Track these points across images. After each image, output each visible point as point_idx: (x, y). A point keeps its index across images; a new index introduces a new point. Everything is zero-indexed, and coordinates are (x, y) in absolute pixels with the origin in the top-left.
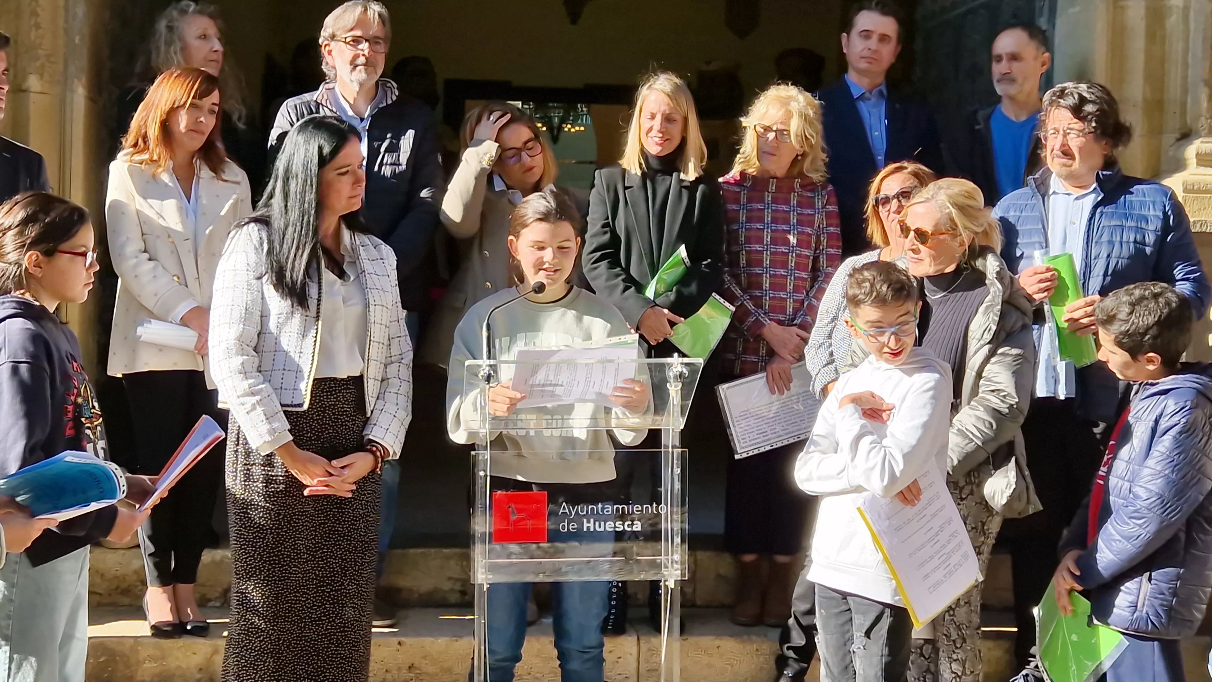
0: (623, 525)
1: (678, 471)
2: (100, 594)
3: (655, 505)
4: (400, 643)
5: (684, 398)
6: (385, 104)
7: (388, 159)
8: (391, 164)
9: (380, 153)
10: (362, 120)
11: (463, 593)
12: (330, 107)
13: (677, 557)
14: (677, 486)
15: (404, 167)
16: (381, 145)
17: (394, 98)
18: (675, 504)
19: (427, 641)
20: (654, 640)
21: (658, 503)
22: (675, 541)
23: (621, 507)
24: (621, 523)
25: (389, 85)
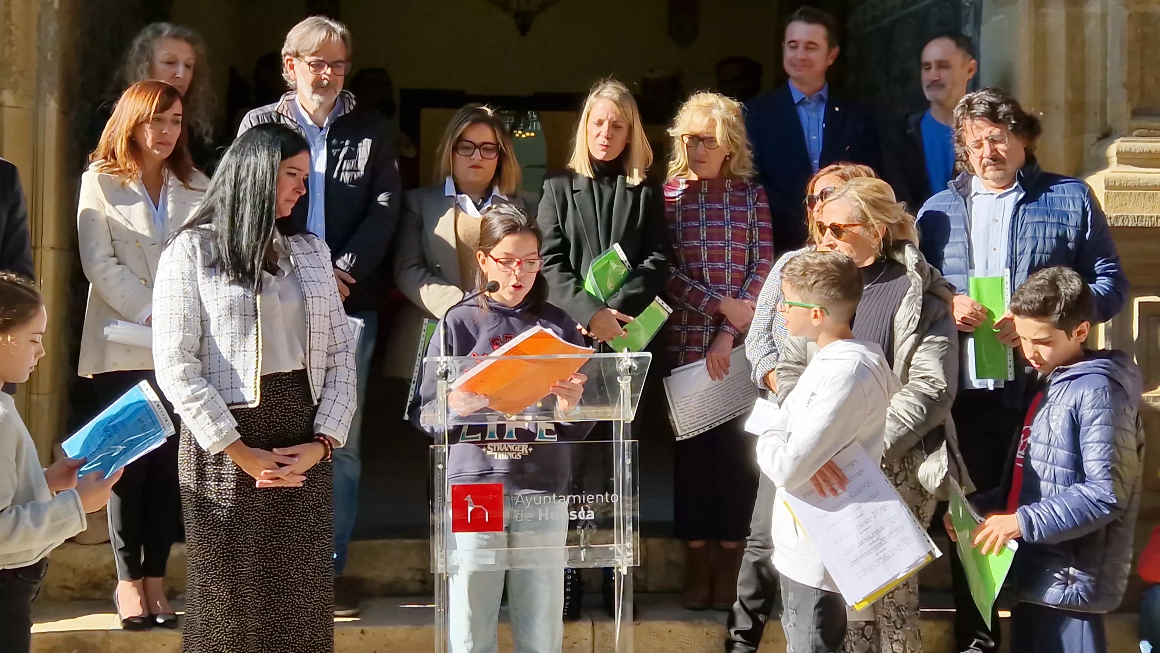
0: (577, 514)
1: (628, 461)
2: (72, 589)
3: (607, 495)
4: (362, 632)
5: (634, 390)
6: (343, 114)
7: (346, 165)
8: (350, 171)
9: (338, 160)
10: (321, 129)
11: (423, 582)
12: (290, 117)
13: (629, 545)
14: (629, 475)
15: (362, 173)
16: (340, 152)
17: (352, 108)
18: (626, 493)
19: (390, 628)
20: (608, 625)
21: (611, 492)
22: (627, 528)
23: (574, 497)
24: (575, 512)
25: (347, 96)
